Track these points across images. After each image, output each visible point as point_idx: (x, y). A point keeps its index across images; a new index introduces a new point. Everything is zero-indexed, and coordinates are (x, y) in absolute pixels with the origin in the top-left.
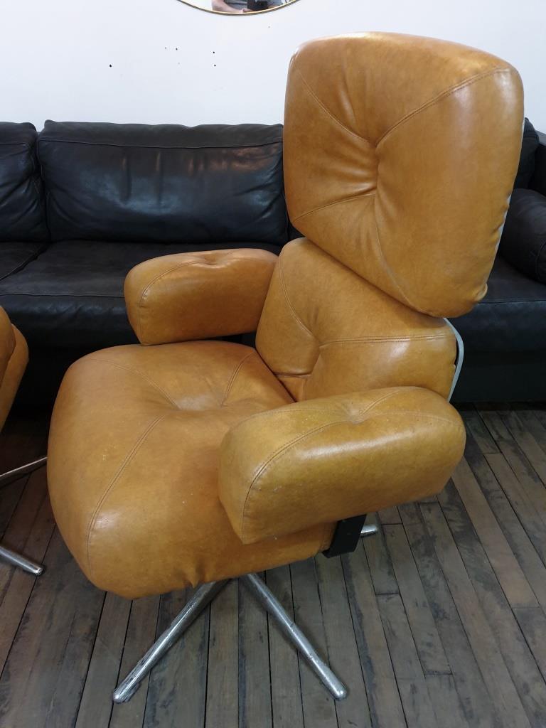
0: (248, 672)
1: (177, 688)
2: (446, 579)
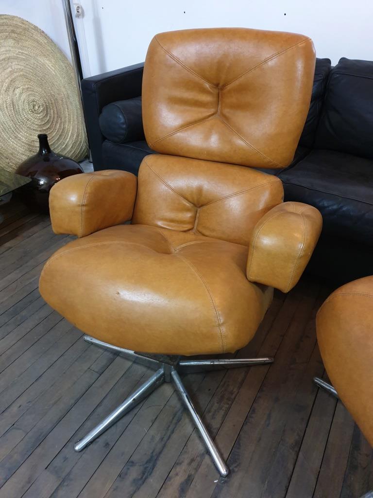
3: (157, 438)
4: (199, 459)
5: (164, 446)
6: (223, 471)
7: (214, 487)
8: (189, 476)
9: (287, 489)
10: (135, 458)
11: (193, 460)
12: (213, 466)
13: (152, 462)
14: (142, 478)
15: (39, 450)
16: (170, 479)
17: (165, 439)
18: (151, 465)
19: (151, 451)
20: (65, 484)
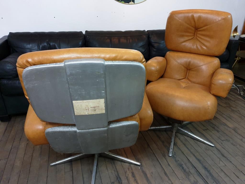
0: (188, 147)
1: (175, 152)
2: (215, 126)
3: (113, 172)
4: (130, 167)
5: (117, 172)
6: (139, 164)
7: (140, 169)
8: (132, 172)
9: (156, 156)
10: (112, 181)
11: (129, 169)
12: (135, 166)
16: (128, 177)
17: (116, 170)
18: (119, 179)
19: (115, 176)
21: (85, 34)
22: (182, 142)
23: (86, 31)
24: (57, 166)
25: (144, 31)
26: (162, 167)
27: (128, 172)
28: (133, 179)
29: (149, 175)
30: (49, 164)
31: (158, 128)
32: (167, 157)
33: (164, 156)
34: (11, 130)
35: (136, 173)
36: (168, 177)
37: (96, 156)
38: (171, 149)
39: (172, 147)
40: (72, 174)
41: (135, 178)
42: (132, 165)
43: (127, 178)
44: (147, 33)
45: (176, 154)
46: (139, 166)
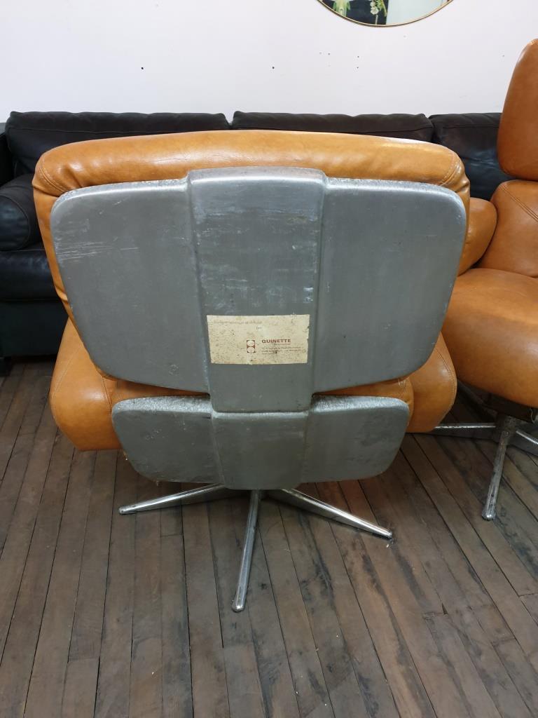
1: (504, 506)
3: (305, 549)
4: (357, 540)
5: (318, 550)
6: (386, 533)
7: (390, 551)
8: (364, 557)
9: (440, 515)
10: (303, 577)
11: (354, 545)
12: (374, 538)
13: (321, 570)
14: (326, 587)
15: (195, 639)
16: (350, 570)
17: (313, 544)
18: (322, 573)
19: (312, 563)
20: (260, 643)
21: (234, 121)
22: (526, 476)
23: (237, 115)
24: (139, 515)
25: (423, 115)
26: (461, 550)
27: (352, 554)
28: (369, 577)
29: (417, 572)
30: (114, 509)
31: (450, 427)
32: (477, 520)
33: (468, 516)
34: (12, 401)
35: (376, 559)
36: (479, 583)
37: (256, 498)
38: (493, 496)
39: (496, 492)
40: (182, 544)
41: (372, 576)
42: (363, 535)
43: (349, 573)
44: (431, 124)
45: (505, 514)
46: (385, 541)
